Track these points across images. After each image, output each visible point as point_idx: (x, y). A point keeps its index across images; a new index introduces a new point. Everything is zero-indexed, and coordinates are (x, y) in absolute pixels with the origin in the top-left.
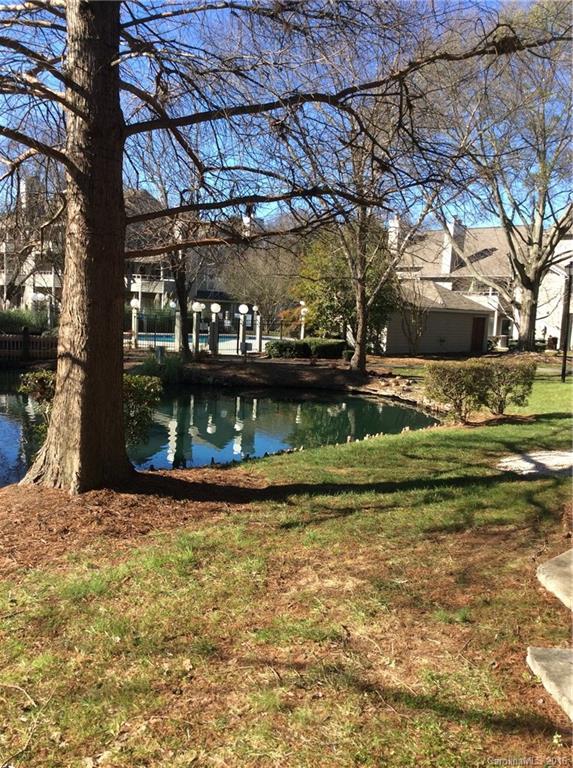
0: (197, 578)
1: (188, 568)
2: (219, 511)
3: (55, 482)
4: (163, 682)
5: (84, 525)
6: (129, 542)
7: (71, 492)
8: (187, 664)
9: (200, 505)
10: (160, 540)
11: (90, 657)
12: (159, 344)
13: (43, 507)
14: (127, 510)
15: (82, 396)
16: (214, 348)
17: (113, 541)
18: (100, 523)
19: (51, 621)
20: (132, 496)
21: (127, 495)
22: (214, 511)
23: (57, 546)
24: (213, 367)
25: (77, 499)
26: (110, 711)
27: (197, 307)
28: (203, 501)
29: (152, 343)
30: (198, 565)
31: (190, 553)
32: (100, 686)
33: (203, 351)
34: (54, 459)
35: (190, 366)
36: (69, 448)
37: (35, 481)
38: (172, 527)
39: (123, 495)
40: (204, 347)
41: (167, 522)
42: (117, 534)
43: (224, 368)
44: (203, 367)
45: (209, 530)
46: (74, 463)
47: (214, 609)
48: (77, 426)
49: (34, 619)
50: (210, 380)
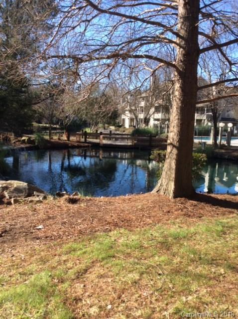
0: (225, 238)
1: (221, 234)
2: (233, 213)
3: (165, 193)
4: (212, 276)
5: (176, 210)
6: (194, 220)
7: (170, 197)
8: (222, 271)
9: (224, 209)
10: (207, 221)
11: (182, 260)
12: (203, 141)
13: (160, 202)
14: (193, 207)
15: (176, 160)
16: (229, 143)
17: (188, 218)
18: (182, 211)
19: (166, 244)
20: (195, 202)
21: (193, 201)
22: (230, 212)
23: (166, 217)
24: (228, 151)
25: (173, 200)
26: (191, 282)
27: (221, 125)
28: (225, 208)
29: (200, 141)
30: (225, 233)
31: (221, 228)
32: (187, 272)
33: (223, 144)
34: (164, 184)
35: (217, 151)
36: (170, 180)
37: (157, 192)
38: (212, 217)
39: (191, 201)
40: (224, 142)
41: (210, 214)
42: (189, 216)
43: (233, 152)
44: (223, 151)
45: (229, 220)
46: (172, 186)
47: (233, 252)
48: (173, 172)
49: (160, 242)
50: (226, 157)
